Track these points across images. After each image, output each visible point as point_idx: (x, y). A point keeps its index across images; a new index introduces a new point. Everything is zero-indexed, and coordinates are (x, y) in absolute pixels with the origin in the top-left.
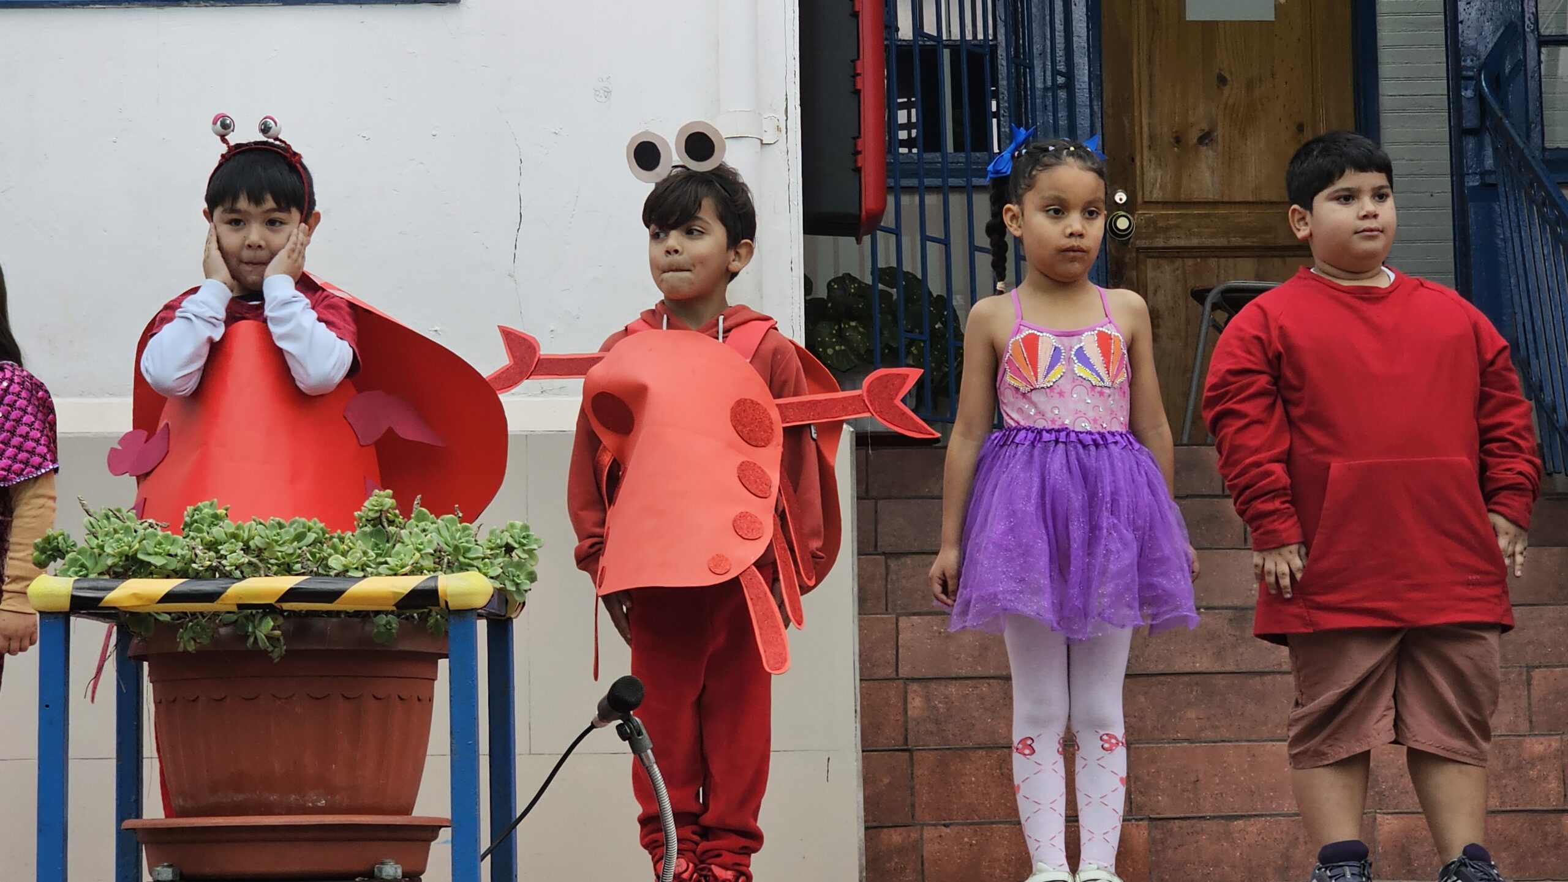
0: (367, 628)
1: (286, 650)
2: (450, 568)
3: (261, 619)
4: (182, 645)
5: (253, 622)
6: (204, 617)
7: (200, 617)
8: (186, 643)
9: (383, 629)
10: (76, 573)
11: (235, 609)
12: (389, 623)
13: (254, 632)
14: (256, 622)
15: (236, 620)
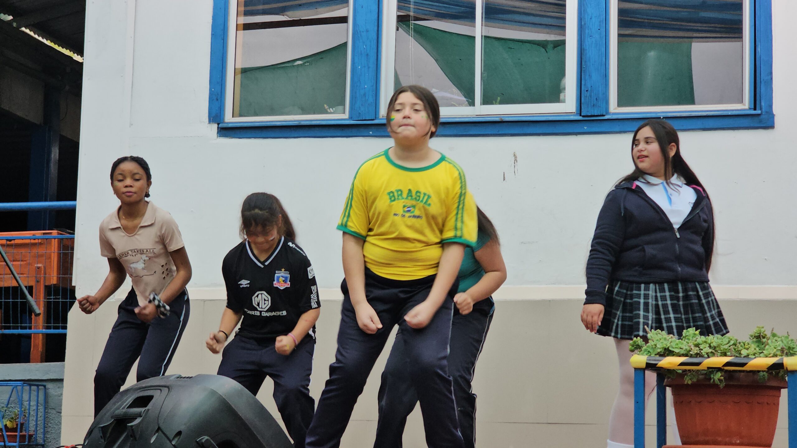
0: (755, 377)
1: (725, 385)
2: (787, 355)
3: (716, 373)
4: (686, 382)
5: (713, 373)
6: (694, 371)
7: (692, 371)
8: (688, 381)
9: (762, 377)
10: (647, 354)
11: (706, 369)
12: (764, 375)
13: (713, 377)
14: (714, 374)
15: (706, 373)
